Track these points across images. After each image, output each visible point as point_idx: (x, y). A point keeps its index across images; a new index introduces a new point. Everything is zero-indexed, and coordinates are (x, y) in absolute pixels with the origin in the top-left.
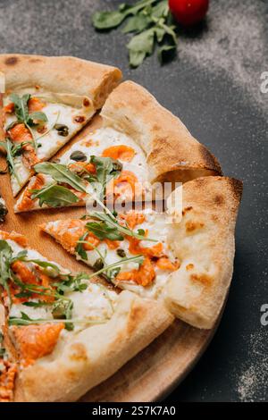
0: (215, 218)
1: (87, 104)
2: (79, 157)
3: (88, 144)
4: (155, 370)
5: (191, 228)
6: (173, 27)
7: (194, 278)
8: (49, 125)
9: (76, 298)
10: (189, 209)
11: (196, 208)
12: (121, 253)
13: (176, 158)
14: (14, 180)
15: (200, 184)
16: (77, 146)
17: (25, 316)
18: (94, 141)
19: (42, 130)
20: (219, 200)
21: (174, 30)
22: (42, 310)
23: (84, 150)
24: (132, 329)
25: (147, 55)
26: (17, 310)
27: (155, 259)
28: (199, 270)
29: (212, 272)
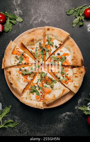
0: (80, 76)
1: (62, 42)
2: (59, 54)
3: (61, 52)
4: (65, 98)
5: (76, 77)
6: (84, 17)
7: (74, 86)
8: (54, 45)
9: (54, 84)
10: (76, 73)
11: (78, 73)
12: (63, 77)
13: (76, 63)
14: (46, 57)
15: (79, 69)
16: (58, 52)
17: (46, 86)
18: (62, 51)
19: (52, 46)
20: (82, 72)
21: (84, 18)
22: (49, 85)
23: (60, 53)
24: (63, 93)
25: (77, 24)
26: (45, 85)
27: (69, 79)
28: (75, 85)
29: (78, 85)
